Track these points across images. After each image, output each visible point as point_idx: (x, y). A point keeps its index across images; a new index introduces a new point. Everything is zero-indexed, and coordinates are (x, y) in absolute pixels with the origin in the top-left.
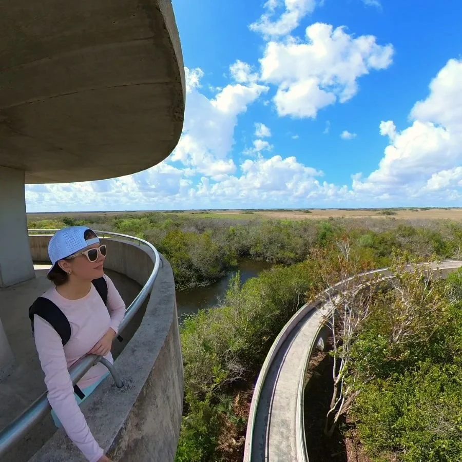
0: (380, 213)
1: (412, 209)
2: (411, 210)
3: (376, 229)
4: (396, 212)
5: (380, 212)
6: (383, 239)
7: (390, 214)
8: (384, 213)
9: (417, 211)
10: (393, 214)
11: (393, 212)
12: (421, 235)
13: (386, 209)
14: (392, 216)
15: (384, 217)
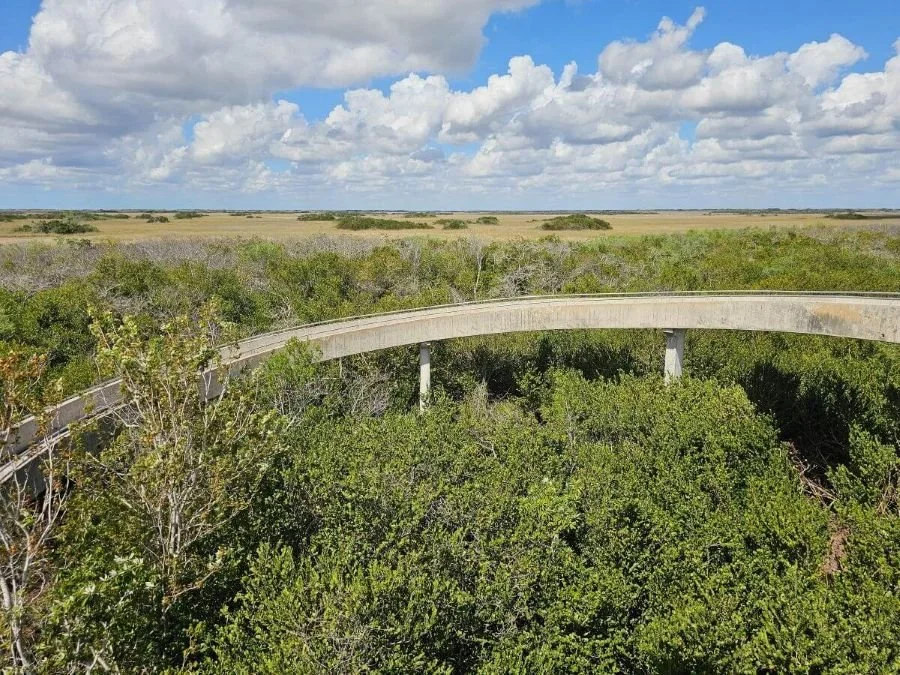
0: (27, 228)
1: (147, 216)
2: (143, 217)
3: (22, 281)
4: (92, 224)
5: (28, 222)
6: (54, 309)
7: (69, 232)
8: (46, 229)
9: (164, 220)
10: (83, 230)
11: (82, 223)
12: (181, 286)
13: (52, 214)
14: (78, 237)
15: (50, 240)
